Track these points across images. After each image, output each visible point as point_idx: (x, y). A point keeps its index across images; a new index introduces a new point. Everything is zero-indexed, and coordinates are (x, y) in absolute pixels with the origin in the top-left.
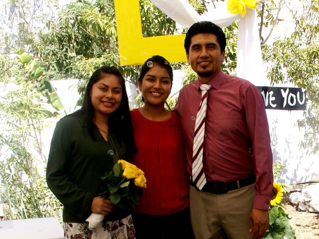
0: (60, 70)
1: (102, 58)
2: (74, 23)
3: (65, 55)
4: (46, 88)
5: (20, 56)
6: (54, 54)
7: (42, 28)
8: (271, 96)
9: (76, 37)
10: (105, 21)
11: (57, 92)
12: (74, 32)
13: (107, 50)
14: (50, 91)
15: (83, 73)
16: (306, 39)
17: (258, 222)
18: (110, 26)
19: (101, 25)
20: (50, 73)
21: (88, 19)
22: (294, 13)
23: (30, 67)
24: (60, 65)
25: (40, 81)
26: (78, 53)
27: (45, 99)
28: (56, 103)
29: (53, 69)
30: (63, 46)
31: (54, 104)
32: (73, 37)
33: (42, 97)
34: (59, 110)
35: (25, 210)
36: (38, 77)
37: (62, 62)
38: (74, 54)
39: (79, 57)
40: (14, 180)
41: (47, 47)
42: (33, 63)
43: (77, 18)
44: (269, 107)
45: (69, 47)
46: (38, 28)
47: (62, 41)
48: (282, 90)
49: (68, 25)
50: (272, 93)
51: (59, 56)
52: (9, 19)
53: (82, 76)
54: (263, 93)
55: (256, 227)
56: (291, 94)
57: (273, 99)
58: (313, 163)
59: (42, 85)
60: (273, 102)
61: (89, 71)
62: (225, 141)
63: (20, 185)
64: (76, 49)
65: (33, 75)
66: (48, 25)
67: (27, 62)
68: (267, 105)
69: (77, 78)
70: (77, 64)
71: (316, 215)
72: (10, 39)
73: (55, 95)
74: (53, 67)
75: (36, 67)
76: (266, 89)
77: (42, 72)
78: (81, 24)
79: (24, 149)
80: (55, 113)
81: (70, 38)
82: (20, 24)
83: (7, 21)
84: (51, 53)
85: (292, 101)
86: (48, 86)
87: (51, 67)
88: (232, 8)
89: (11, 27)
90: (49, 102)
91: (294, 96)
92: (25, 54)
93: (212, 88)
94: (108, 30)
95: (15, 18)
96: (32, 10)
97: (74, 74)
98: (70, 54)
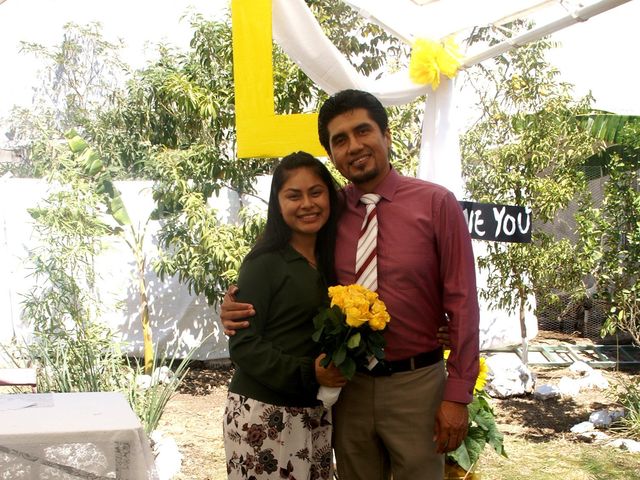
0: (127, 166)
1: (190, 151)
2: (151, 97)
3: (135, 144)
4: (106, 191)
5: (70, 141)
6: (118, 142)
7: (101, 103)
8: (477, 218)
9: (153, 118)
10: (200, 95)
11: (122, 197)
12: (149, 109)
13: (198, 139)
14: (112, 196)
15: (161, 171)
16: (497, 134)
17: (448, 426)
18: (206, 102)
19: (193, 99)
20: (111, 168)
21: (174, 89)
22: (483, 95)
23: (84, 158)
24: (126, 158)
25: (97, 180)
26: (154, 142)
27: (104, 208)
28: (118, 214)
29: (116, 164)
30: (131, 131)
31: (116, 216)
32: (148, 117)
33: (99, 205)
34: (122, 224)
35: (69, 374)
36: (94, 174)
37: (130, 154)
38: (148, 143)
39: (155, 147)
40: (53, 328)
41: (109, 132)
42: (89, 152)
43: (155, 90)
44: (475, 235)
45: (141, 132)
46: (96, 103)
47: (131, 123)
48: (495, 210)
49: (141, 100)
50: (479, 213)
51: (125, 144)
52: (54, 88)
53: (159, 177)
54: (465, 212)
55: (444, 435)
56: (508, 217)
57: (481, 222)
58: (495, 320)
59: (100, 186)
60: (481, 228)
61: (172, 169)
62: (404, 291)
63: (63, 335)
64: (151, 136)
65: (88, 170)
66: (111, 98)
67: (80, 150)
68: (470, 231)
69: (151, 178)
70: (152, 157)
71: (500, 401)
72: (54, 117)
73: (119, 202)
74: (116, 160)
75: (92, 158)
76: (469, 206)
77: (101, 167)
78: (162, 97)
79: (72, 280)
80: (117, 228)
81: (143, 119)
82: (70, 96)
83: (51, 92)
84: (114, 140)
85: (509, 227)
86: (108, 188)
87: (113, 161)
88: (417, 74)
89: (55, 101)
90: (109, 211)
91: (513, 220)
92: (77, 139)
93: (382, 200)
94: (203, 108)
95: (63, 87)
96: (87, 77)
97: (147, 172)
98: (141, 143)
